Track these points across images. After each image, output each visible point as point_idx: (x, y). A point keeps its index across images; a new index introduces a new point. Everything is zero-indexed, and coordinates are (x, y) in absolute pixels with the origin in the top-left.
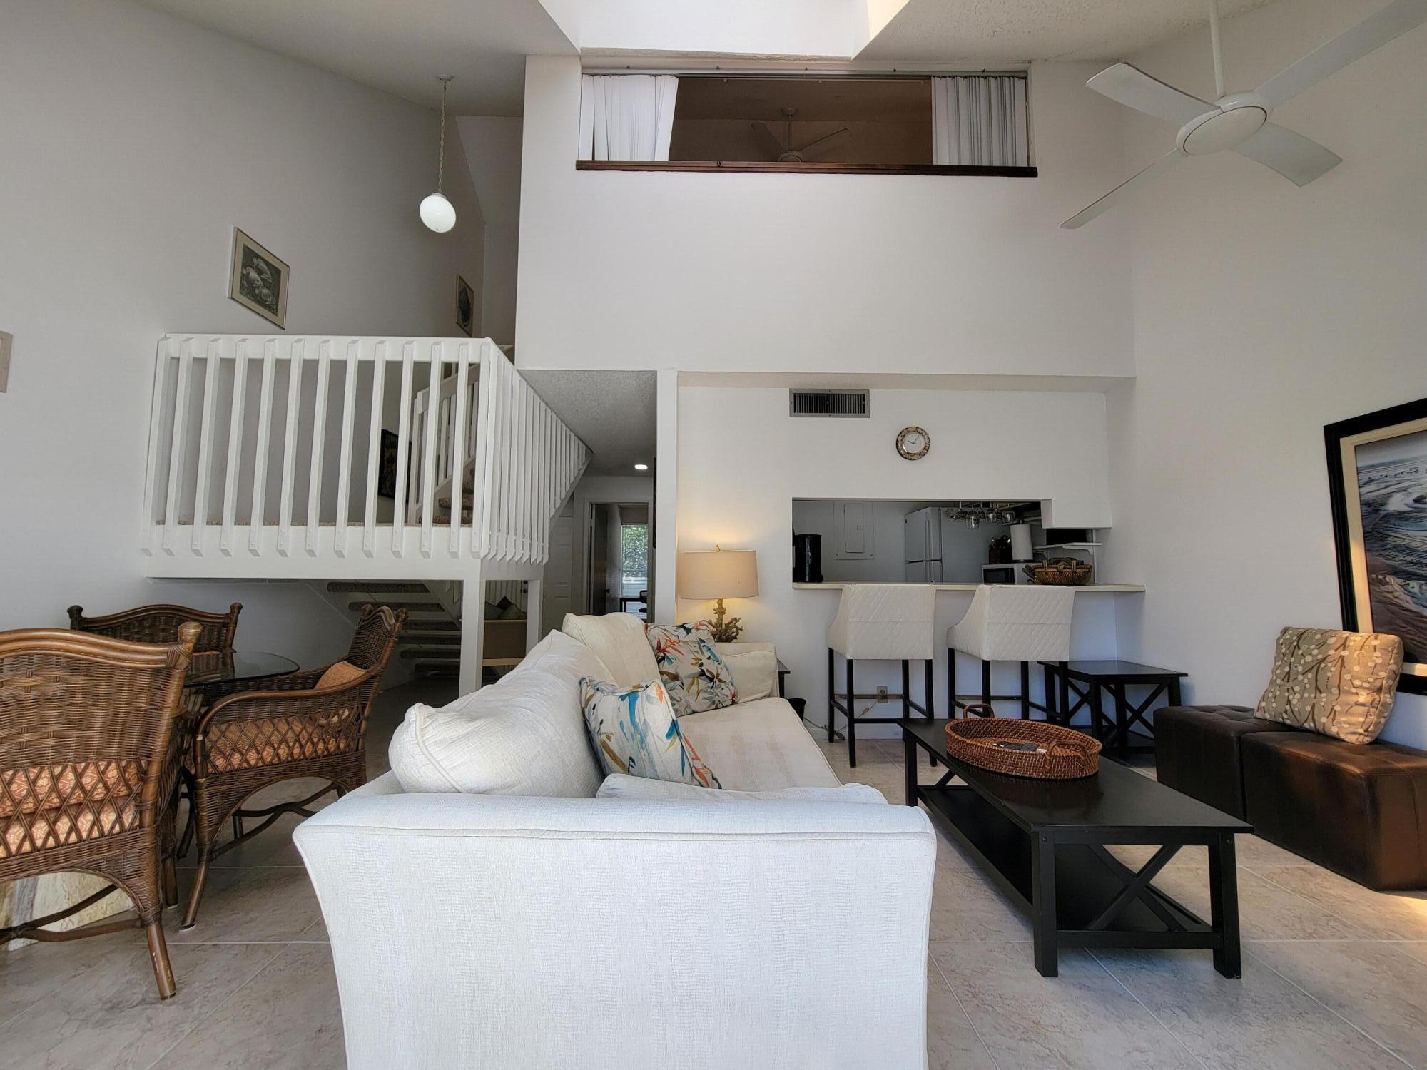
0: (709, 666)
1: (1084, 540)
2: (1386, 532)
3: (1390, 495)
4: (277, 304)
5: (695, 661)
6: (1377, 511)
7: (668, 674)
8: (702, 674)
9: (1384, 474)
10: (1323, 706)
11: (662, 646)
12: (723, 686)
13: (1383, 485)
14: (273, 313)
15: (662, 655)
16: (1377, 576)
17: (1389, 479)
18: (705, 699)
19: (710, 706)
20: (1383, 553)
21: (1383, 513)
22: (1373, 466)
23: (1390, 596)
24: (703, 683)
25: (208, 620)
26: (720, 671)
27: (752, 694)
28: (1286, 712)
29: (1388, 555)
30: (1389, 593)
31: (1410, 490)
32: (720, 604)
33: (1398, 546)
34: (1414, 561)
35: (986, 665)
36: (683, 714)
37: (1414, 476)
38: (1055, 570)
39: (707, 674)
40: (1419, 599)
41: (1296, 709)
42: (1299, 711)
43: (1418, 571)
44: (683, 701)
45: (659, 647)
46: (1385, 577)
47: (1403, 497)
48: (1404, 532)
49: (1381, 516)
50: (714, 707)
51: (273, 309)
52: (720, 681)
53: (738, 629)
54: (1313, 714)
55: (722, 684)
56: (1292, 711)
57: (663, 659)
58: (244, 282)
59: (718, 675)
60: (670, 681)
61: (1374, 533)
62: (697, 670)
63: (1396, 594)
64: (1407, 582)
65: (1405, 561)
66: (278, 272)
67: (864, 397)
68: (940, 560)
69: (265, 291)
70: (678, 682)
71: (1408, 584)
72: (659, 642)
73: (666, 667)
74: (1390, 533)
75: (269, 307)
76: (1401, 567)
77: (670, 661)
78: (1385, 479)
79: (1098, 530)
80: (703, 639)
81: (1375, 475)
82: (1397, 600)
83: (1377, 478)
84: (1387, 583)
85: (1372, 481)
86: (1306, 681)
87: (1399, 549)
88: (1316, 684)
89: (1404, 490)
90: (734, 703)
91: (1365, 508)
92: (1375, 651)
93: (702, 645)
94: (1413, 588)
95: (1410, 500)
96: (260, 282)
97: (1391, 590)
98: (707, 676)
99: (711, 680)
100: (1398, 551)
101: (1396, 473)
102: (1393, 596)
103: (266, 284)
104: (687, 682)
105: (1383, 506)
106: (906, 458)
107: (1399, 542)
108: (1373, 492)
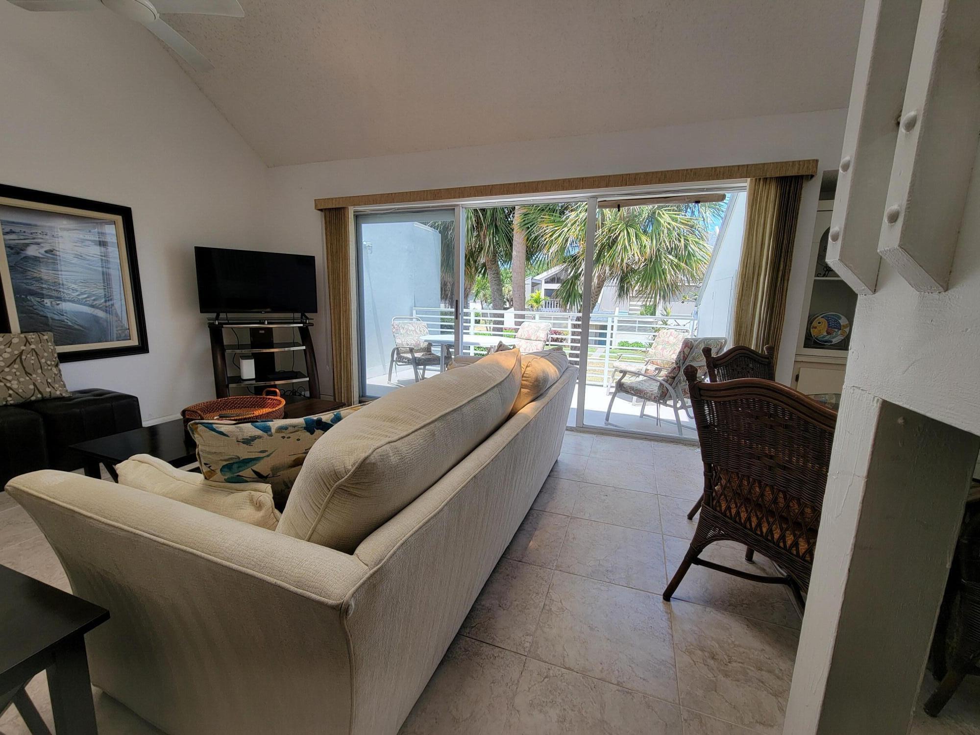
2: (27, 268)
3: (28, 245)
6: (18, 253)
9: (23, 230)
10: (41, 382)
13: (22, 237)
16: (20, 296)
17: (26, 234)
20: (25, 281)
21: (23, 256)
22: (13, 223)
23: (31, 308)
28: (10, 396)
29: (28, 283)
30: (31, 306)
31: (42, 245)
33: (35, 277)
34: (47, 287)
37: (44, 237)
40: (51, 310)
41: (20, 391)
42: (23, 391)
43: (49, 293)
46: (26, 297)
47: (37, 248)
48: (39, 269)
49: (22, 257)
54: (37, 388)
56: (17, 393)
61: (17, 267)
63: (35, 307)
64: (42, 300)
65: (41, 287)
71: (43, 301)
74: (29, 269)
76: (38, 290)
78: (24, 234)
81: (17, 229)
82: (36, 311)
83: (17, 231)
84: (29, 300)
85: (14, 232)
86: (14, 370)
87: (35, 279)
88: (25, 370)
89: (38, 244)
91: (8, 249)
92: (48, 342)
94: (46, 303)
95: (42, 251)
97: (31, 305)
100: (36, 281)
101: (32, 232)
102: (33, 308)
105: (22, 250)
107: (35, 275)
108: (14, 240)
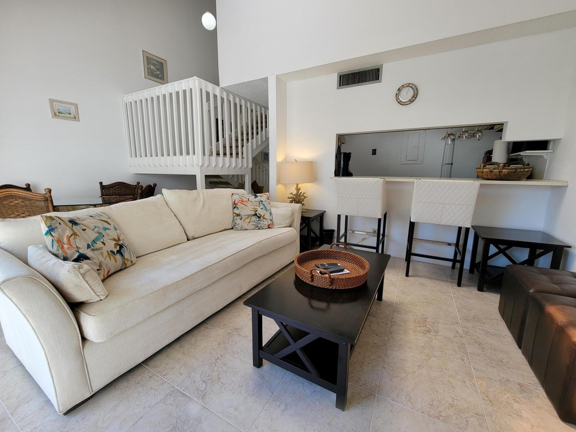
0: (260, 212)
1: (545, 148)
4: (164, 77)
5: (253, 209)
7: (236, 213)
8: (256, 214)
11: (235, 203)
12: (265, 220)
14: (163, 80)
15: (235, 206)
18: (253, 225)
19: (255, 228)
24: (254, 218)
25: (131, 186)
26: (266, 214)
27: (279, 225)
32: (297, 186)
35: (412, 225)
36: (239, 230)
38: (488, 170)
39: (258, 215)
44: (240, 225)
45: (234, 202)
50: (258, 228)
51: (162, 79)
52: (264, 218)
53: (305, 197)
55: (264, 219)
57: (235, 207)
58: (149, 71)
59: (264, 216)
60: (236, 216)
62: (253, 213)
66: (162, 64)
67: (379, 70)
68: (452, 164)
69: (158, 72)
70: (240, 217)
72: (235, 201)
73: (236, 211)
75: (161, 78)
77: (238, 208)
79: (554, 140)
80: (262, 200)
90: (269, 228)
93: (261, 203)
96: (155, 69)
98: (258, 216)
99: (259, 217)
103: (158, 69)
104: (244, 218)
106: (401, 104)
